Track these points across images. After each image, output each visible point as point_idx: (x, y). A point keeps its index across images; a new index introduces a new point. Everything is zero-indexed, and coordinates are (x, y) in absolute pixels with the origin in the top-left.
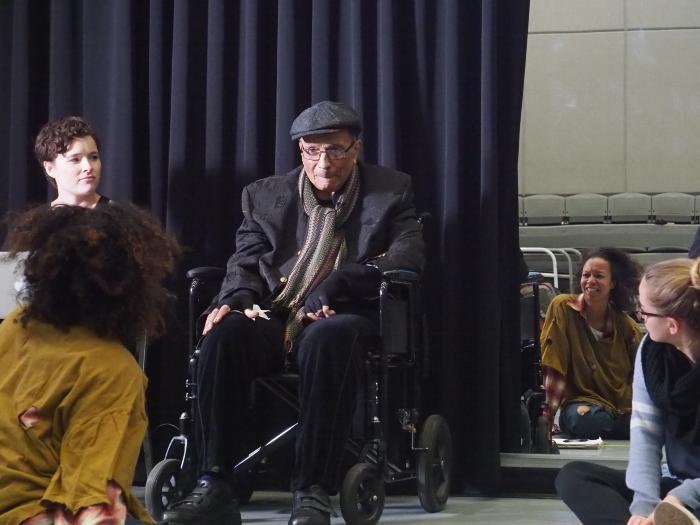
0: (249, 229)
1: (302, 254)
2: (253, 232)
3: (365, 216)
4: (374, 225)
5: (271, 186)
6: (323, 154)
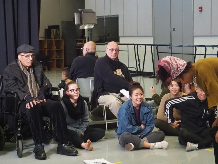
0: (11, 78)
1: (29, 84)
2: (13, 79)
3: (36, 74)
5: (13, 66)
6: (31, 56)
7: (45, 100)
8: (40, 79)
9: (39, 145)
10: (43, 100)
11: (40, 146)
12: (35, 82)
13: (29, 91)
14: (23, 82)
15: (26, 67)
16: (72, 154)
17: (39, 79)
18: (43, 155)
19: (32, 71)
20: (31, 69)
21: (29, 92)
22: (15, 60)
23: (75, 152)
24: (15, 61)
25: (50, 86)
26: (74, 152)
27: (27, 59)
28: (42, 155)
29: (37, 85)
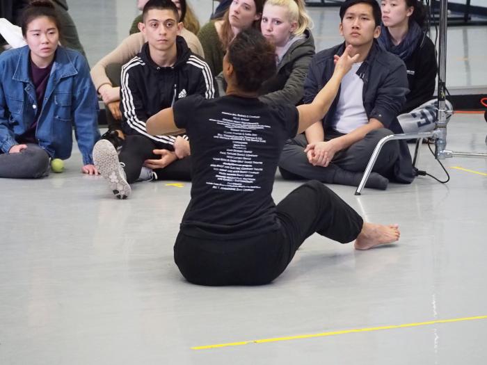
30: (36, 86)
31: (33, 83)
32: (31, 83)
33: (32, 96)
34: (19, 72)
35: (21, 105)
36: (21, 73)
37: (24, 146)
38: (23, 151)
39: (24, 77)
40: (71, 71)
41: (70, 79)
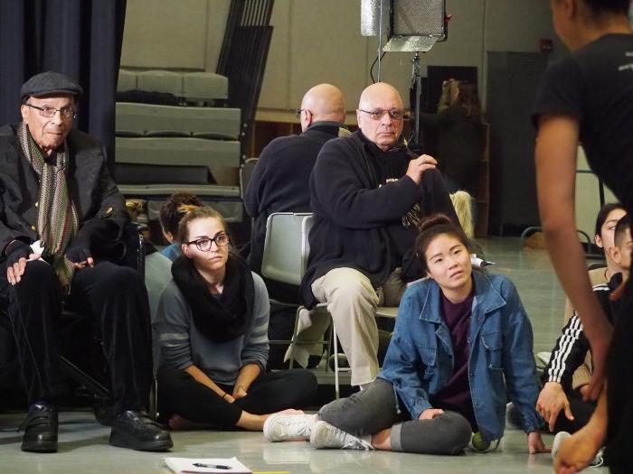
1: (42, 205)
3: (79, 174)
4: (91, 181)
6: (58, 113)
7: (90, 260)
8: (89, 193)
9: (40, 407)
10: (84, 262)
11: (43, 408)
12: (67, 200)
13: (37, 227)
14: (20, 196)
15: (43, 150)
16: (150, 445)
17: (86, 193)
18: (43, 439)
19: (62, 163)
20: (61, 158)
21: (37, 231)
22: (11, 126)
23: (159, 439)
24: (10, 128)
25: (119, 220)
26: (157, 437)
27: (44, 120)
28: (41, 437)
29: (69, 211)
30: (451, 328)
31: (447, 324)
32: (443, 324)
33: (446, 341)
34: (428, 309)
35: (434, 354)
36: (430, 310)
37: (440, 411)
38: (438, 417)
39: (435, 316)
40: (497, 301)
41: (498, 314)
